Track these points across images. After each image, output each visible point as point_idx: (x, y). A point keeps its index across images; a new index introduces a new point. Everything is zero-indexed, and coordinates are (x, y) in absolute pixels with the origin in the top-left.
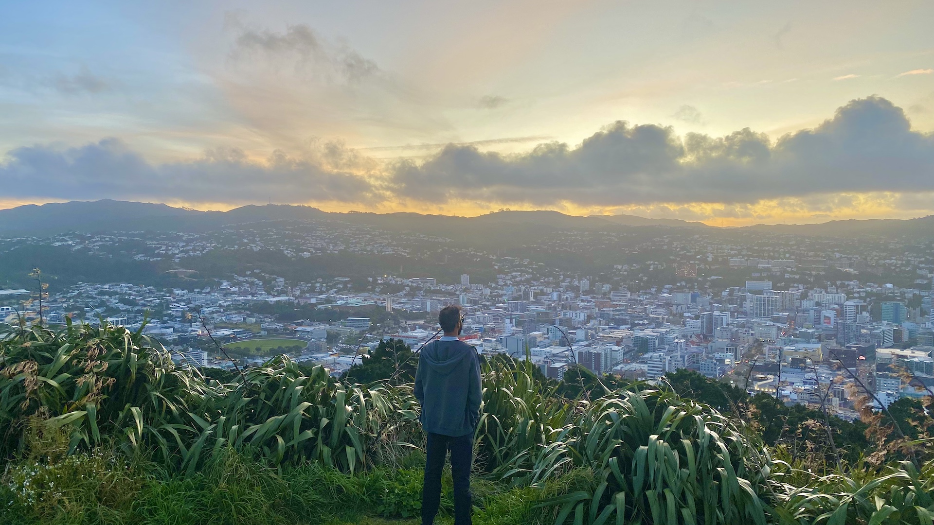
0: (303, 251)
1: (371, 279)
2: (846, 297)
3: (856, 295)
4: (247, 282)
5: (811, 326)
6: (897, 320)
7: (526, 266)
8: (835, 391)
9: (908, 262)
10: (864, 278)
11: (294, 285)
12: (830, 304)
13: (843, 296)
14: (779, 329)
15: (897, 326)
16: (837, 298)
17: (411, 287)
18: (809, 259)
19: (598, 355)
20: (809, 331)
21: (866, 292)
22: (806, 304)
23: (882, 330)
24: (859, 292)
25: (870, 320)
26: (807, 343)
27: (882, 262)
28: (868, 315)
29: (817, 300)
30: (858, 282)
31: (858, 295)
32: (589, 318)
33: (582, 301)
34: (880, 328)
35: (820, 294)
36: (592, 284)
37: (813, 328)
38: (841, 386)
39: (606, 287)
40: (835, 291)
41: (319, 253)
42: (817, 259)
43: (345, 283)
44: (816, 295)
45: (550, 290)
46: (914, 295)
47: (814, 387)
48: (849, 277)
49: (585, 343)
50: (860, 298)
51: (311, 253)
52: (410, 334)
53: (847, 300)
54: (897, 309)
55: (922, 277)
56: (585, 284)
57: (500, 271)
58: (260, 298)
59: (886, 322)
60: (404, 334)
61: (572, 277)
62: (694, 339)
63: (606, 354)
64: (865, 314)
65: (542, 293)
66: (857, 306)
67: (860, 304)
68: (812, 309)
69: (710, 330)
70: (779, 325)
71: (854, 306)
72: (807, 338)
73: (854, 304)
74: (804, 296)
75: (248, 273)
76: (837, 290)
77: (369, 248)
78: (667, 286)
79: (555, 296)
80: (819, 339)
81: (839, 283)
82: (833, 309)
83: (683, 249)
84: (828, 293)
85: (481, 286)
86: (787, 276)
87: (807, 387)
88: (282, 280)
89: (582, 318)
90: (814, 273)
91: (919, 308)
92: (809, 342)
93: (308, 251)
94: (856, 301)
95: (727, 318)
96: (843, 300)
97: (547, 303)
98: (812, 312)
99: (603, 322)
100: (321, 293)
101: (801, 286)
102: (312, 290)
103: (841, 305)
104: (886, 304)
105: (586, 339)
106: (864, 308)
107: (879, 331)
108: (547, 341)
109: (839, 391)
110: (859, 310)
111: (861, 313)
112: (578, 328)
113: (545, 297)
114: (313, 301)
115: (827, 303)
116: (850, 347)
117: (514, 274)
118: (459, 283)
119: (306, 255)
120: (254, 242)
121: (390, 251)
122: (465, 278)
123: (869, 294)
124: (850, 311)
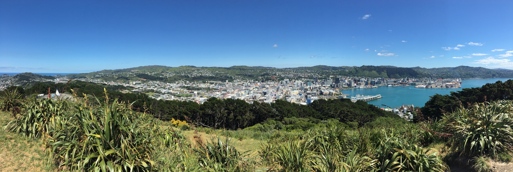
0: (192, 75)
1: (207, 81)
4: (181, 82)
6: (310, 85)
7: (239, 78)
9: (311, 75)
10: (305, 78)
11: (190, 83)
13: (301, 81)
14: (290, 88)
17: (216, 83)
19: (256, 96)
22: (295, 83)
27: (307, 75)
32: (254, 88)
33: (252, 85)
36: (254, 81)
39: (257, 81)
41: (196, 76)
43: (201, 82)
44: (297, 81)
45: (245, 83)
48: (302, 78)
49: (253, 94)
51: (194, 76)
52: (215, 93)
54: (310, 83)
55: (313, 77)
56: (253, 81)
57: (234, 79)
58: (183, 85)
60: (214, 93)
61: (250, 80)
62: (275, 91)
63: (257, 96)
64: (305, 84)
65: (243, 84)
69: (278, 90)
70: (290, 87)
72: (295, 89)
74: (295, 82)
75: (182, 80)
77: (206, 75)
78: (269, 81)
79: (246, 84)
80: (298, 90)
81: (301, 79)
83: (272, 73)
85: (230, 83)
86: (291, 78)
87: (296, 99)
88: (188, 81)
89: (252, 89)
90: (296, 77)
91: (313, 83)
93: (193, 75)
95: (281, 87)
97: (245, 86)
98: (296, 85)
99: (257, 89)
100: (196, 84)
101: (294, 80)
102: (194, 83)
103: (301, 83)
104: (308, 82)
105: (253, 93)
106: (305, 83)
107: (307, 87)
108: (245, 94)
110: (304, 84)
112: (251, 91)
113: (244, 84)
114: (194, 86)
117: (237, 80)
118: (226, 82)
119: (193, 76)
120: (182, 73)
121: (211, 75)
122: (227, 81)
123: (305, 81)
124: (303, 84)
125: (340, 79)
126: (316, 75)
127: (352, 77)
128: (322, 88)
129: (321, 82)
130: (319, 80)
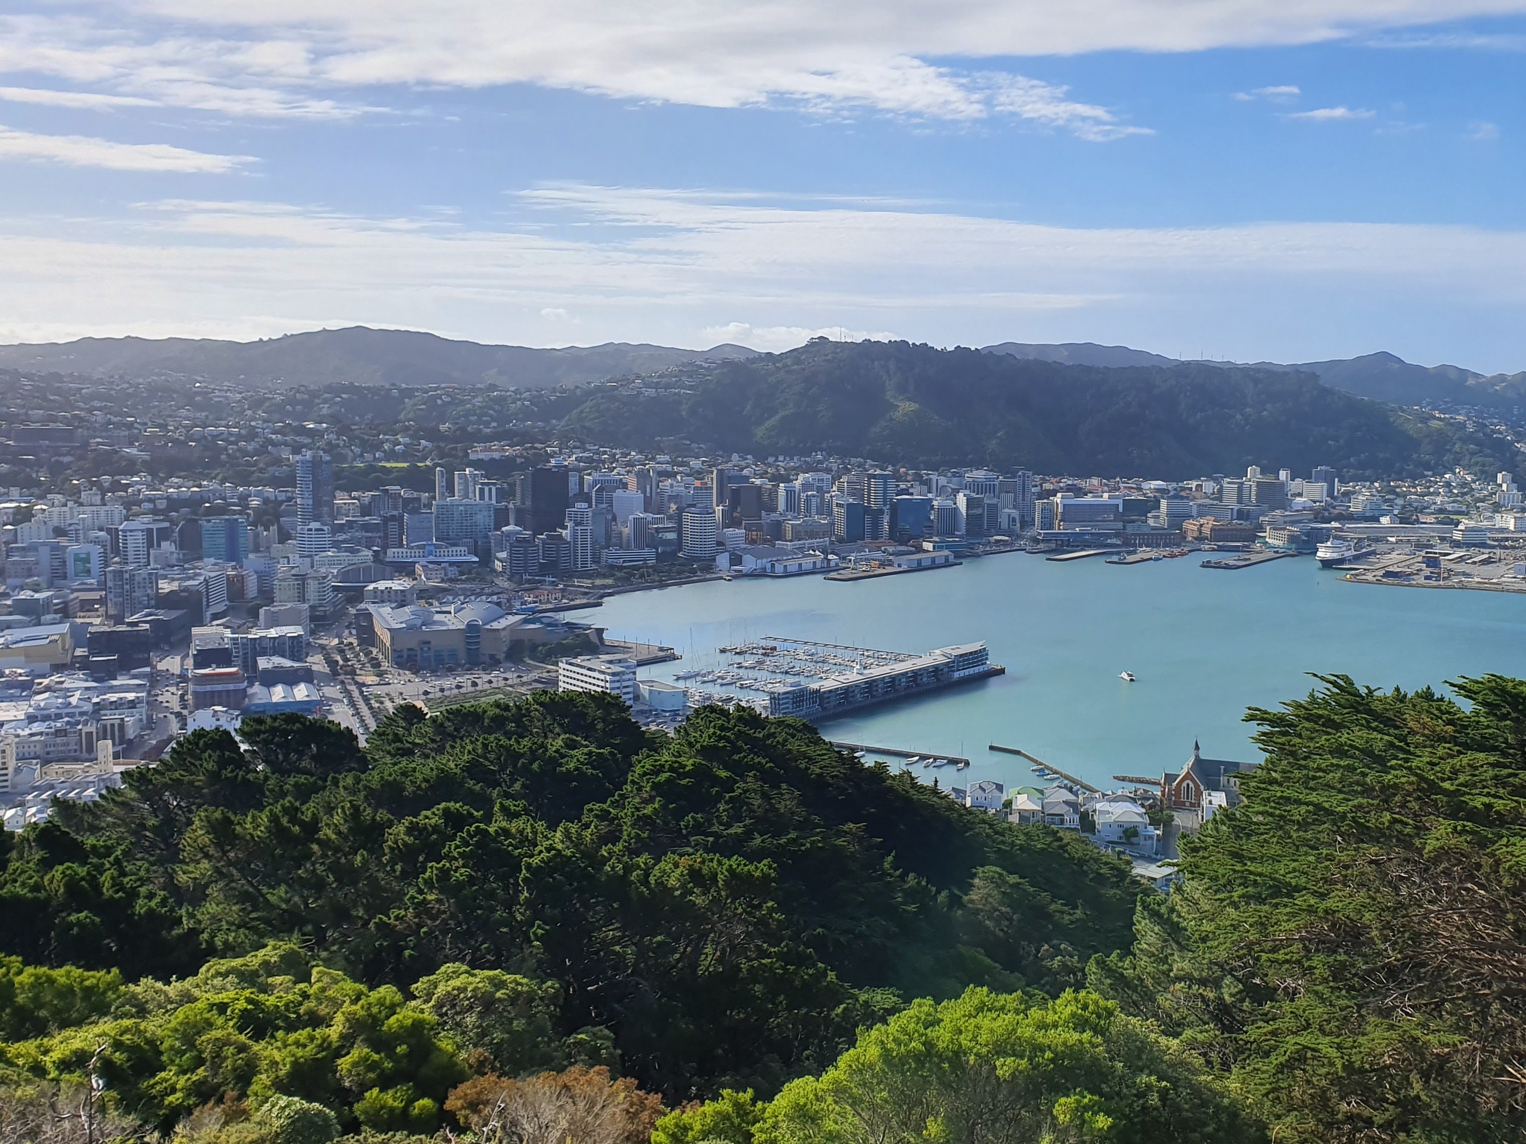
2: (124, 511)
3: (147, 506)
5: (44, 585)
6: (233, 554)
8: (105, 726)
9: (252, 435)
10: (160, 467)
12: (86, 530)
13: (118, 509)
15: (234, 568)
16: (103, 514)
18: (33, 426)
20: (37, 596)
21: (168, 498)
23: (202, 578)
24: (150, 500)
25: (178, 560)
26: (35, 625)
27: (198, 431)
28: (173, 548)
29: (56, 524)
30: (149, 478)
31: (151, 506)
34: (200, 575)
35: (64, 509)
37: (49, 588)
38: (117, 712)
40: (99, 498)
42: (52, 425)
44: (53, 511)
46: (266, 501)
47: (53, 724)
48: (129, 466)
50: (155, 512)
53: (127, 519)
54: (232, 529)
55: (278, 462)
59: (212, 560)
64: (168, 546)
66: (150, 531)
67: (155, 526)
68: (44, 544)
71: (142, 531)
72: (34, 612)
73: (144, 527)
76: (103, 499)
80: (65, 613)
81: (105, 480)
82: (96, 541)
84: (81, 505)
87: (38, 727)
91: (276, 527)
92: (39, 624)
94: (146, 519)
96: (117, 519)
98: (45, 552)
101: (14, 492)
103: (113, 533)
104: (209, 521)
106: (164, 534)
107: (197, 582)
109: (112, 725)
110: (152, 539)
111: (159, 545)
115: (80, 527)
116: (135, 624)
123: (174, 504)
124: (135, 542)
125: (573, 479)
126: (310, 433)
127: (695, 463)
128: (382, 585)
129: (365, 510)
130: (341, 499)
